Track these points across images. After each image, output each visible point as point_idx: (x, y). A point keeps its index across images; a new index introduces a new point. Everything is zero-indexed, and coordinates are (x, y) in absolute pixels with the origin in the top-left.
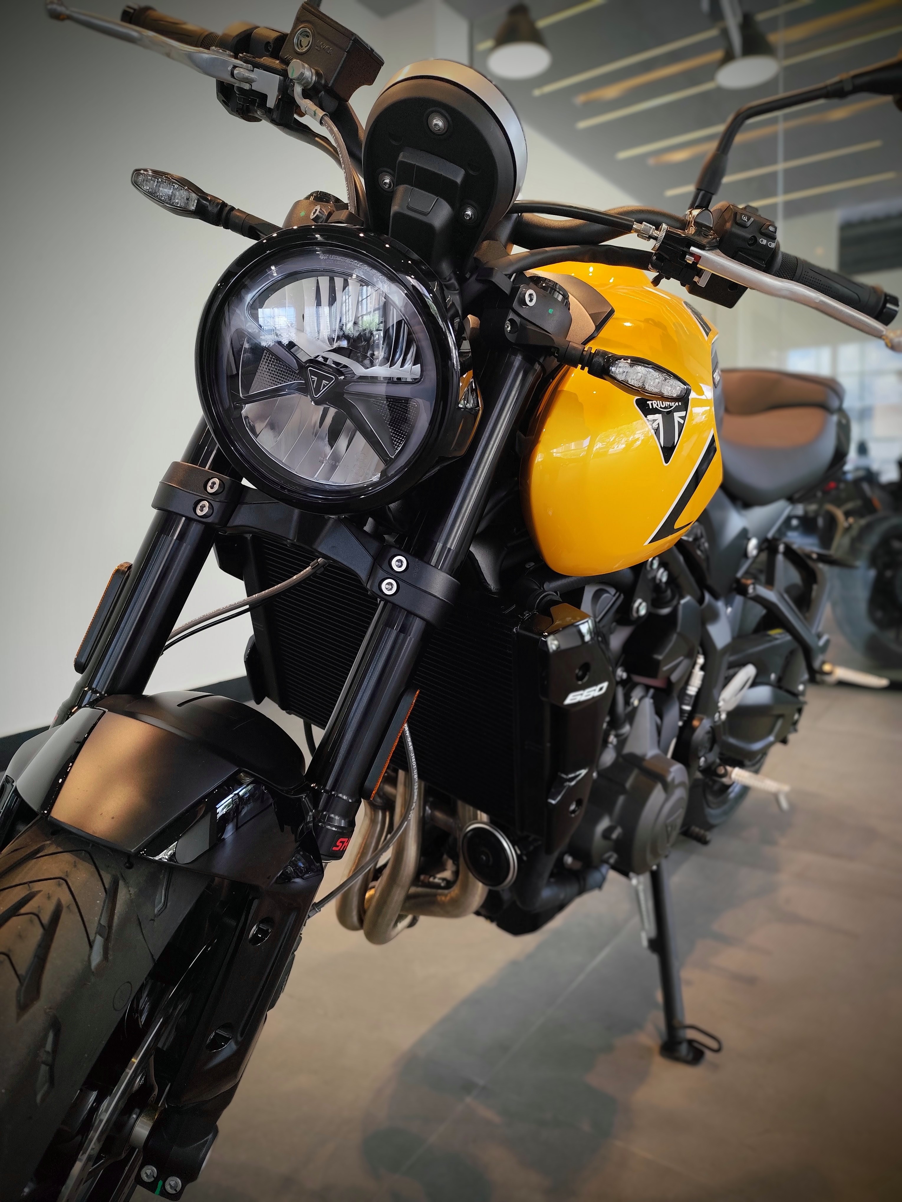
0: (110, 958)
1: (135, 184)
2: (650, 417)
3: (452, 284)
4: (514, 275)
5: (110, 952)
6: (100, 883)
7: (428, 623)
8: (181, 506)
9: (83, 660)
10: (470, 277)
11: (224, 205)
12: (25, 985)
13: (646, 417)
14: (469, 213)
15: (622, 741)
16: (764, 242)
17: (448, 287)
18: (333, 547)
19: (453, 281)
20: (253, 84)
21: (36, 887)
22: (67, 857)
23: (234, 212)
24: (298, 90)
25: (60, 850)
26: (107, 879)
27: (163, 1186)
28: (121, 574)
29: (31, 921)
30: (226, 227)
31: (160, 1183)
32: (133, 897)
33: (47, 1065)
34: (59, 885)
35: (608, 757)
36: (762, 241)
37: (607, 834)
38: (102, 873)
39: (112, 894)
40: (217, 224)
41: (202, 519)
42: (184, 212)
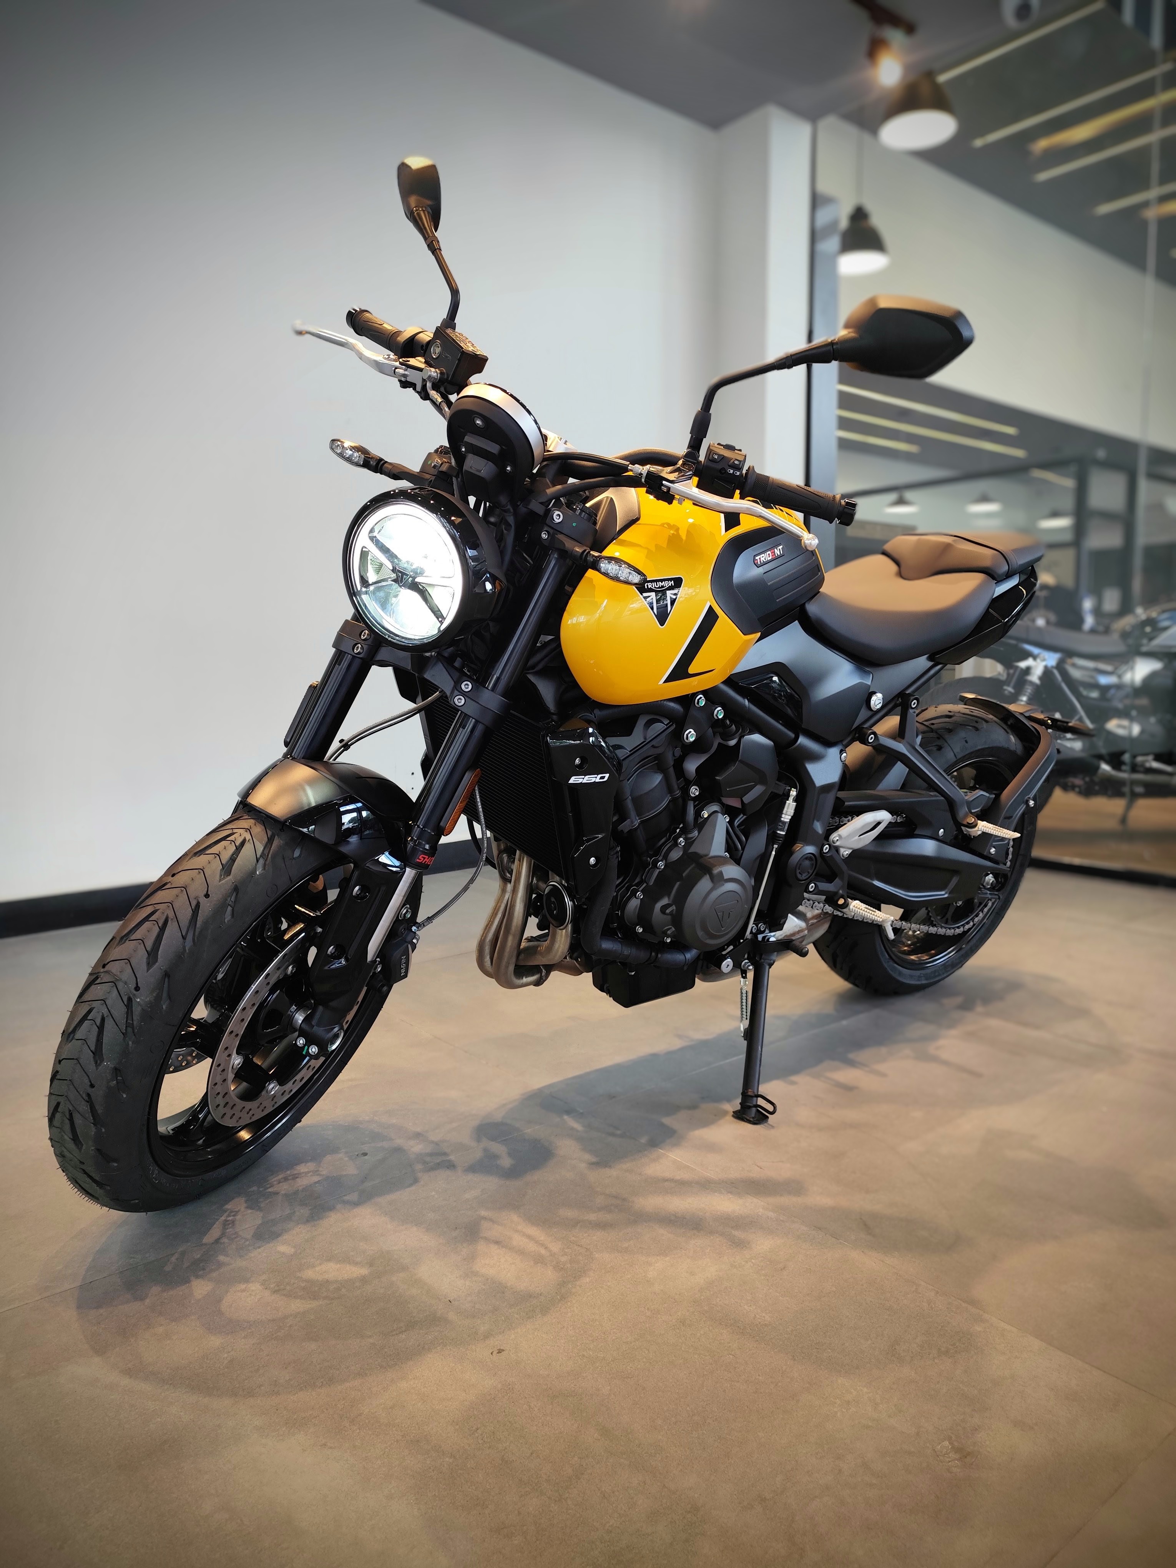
0: (266, 869)
1: (332, 449)
2: (645, 595)
3: (509, 509)
4: (554, 501)
5: (267, 866)
6: (266, 834)
7: (487, 727)
8: (346, 647)
9: (288, 740)
10: (520, 504)
11: (381, 460)
12: (225, 869)
13: (642, 595)
14: (509, 468)
15: (689, 843)
16: (732, 471)
17: (505, 511)
18: (433, 675)
19: (509, 507)
20: (407, 378)
21: (235, 831)
22: (252, 821)
23: (386, 465)
24: (429, 385)
25: (250, 818)
26: (270, 833)
27: (308, 1049)
28: (312, 688)
29: (231, 843)
30: (381, 474)
31: (306, 1047)
32: (281, 845)
33: (231, 907)
34: (246, 831)
35: (675, 855)
36: (729, 471)
37: (663, 909)
38: (267, 830)
39: (270, 841)
40: (376, 472)
41: (357, 655)
42: (357, 464)
